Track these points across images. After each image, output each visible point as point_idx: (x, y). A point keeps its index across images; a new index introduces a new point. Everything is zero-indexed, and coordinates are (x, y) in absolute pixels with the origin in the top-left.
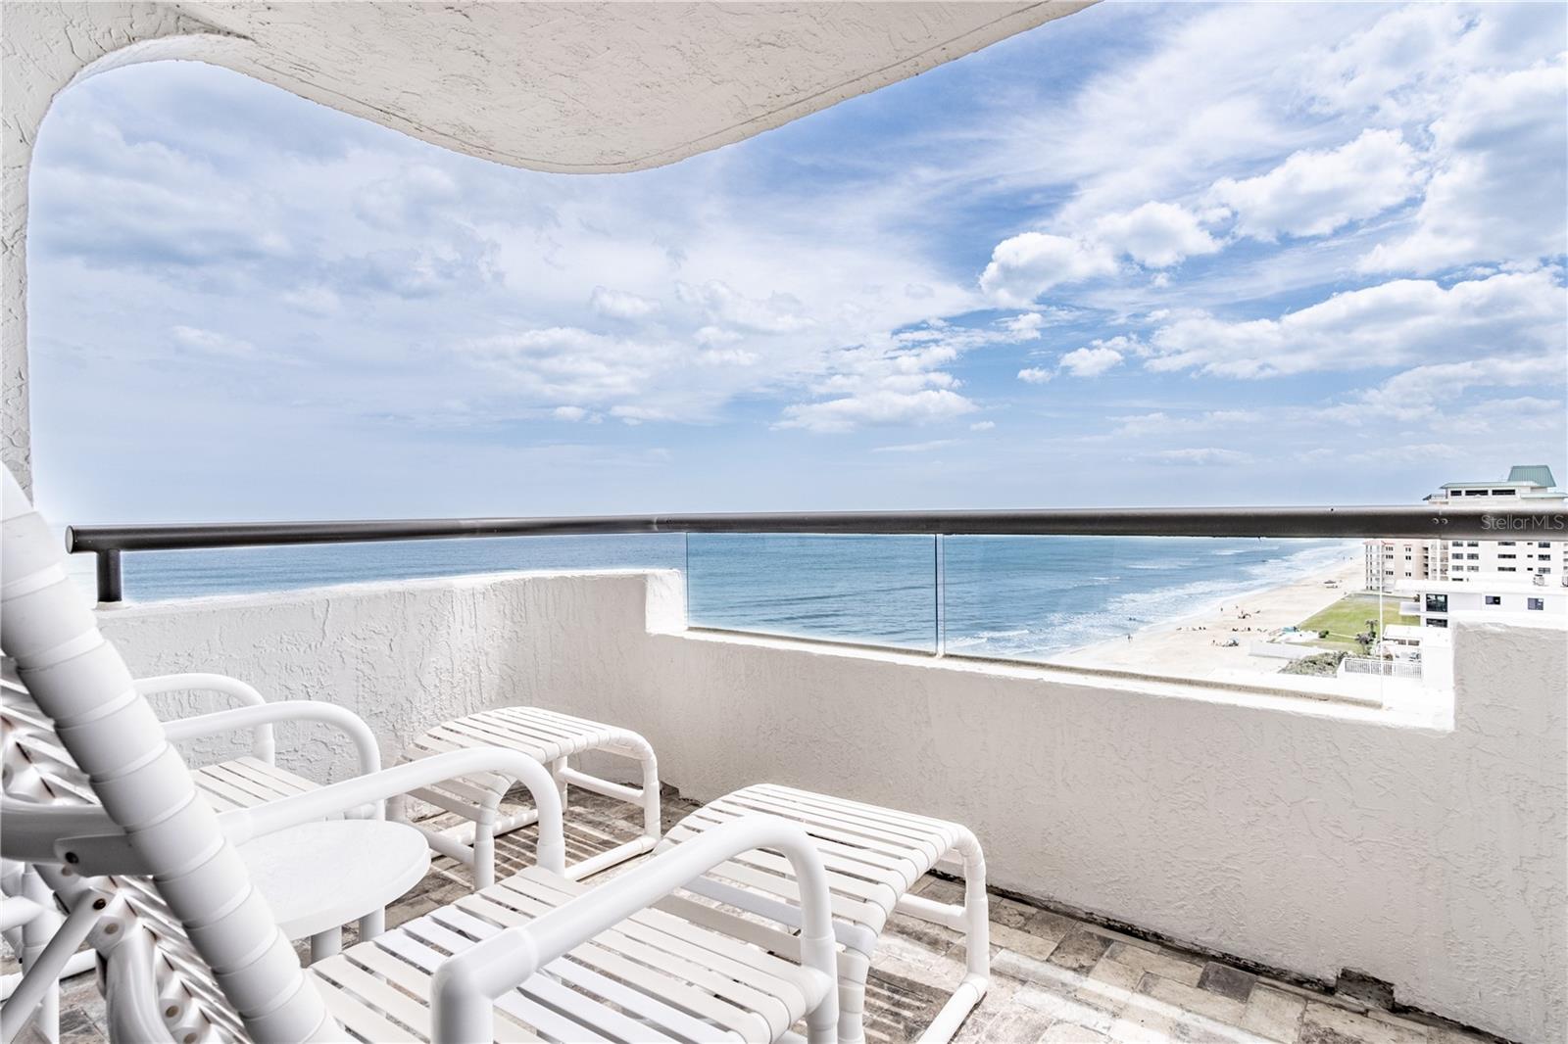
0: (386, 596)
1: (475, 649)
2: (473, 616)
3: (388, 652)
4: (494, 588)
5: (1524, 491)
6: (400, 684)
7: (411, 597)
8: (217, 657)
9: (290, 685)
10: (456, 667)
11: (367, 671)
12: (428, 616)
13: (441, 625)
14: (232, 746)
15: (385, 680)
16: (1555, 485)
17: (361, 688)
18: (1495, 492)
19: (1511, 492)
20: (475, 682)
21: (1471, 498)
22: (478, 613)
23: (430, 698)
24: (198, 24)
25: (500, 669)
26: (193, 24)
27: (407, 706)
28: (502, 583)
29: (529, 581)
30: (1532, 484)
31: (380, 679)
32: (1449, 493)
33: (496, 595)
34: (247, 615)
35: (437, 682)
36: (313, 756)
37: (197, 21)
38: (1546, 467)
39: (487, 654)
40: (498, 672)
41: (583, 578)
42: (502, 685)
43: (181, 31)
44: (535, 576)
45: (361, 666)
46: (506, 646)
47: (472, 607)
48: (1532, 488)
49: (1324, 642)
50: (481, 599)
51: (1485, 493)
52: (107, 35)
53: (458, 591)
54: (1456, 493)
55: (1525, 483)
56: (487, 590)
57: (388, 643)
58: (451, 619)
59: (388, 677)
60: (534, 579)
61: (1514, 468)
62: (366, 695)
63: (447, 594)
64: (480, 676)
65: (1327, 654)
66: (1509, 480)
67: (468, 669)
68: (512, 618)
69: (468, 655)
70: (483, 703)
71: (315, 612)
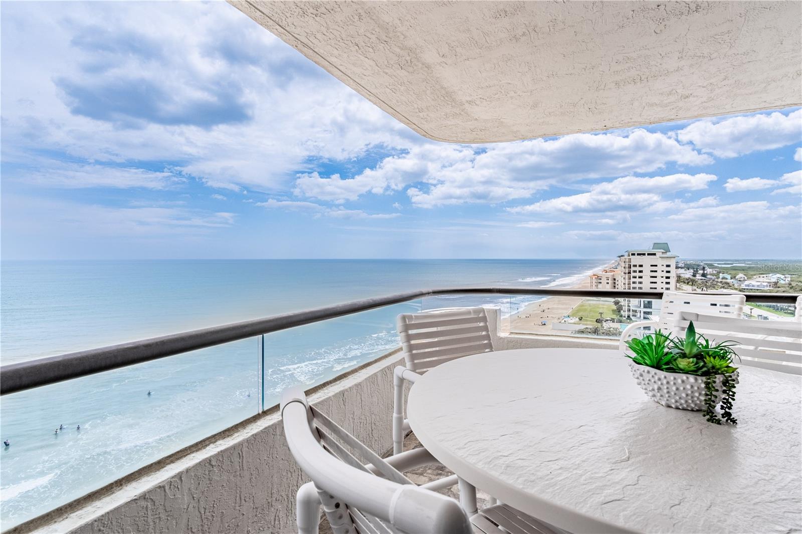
5: (659, 254)
16: (670, 251)
18: (648, 254)
19: (655, 254)
21: (639, 256)
32: (630, 254)
38: (666, 243)
48: (663, 253)
49: (582, 322)
54: (633, 255)
55: (660, 251)
61: (655, 243)
65: (587, 328)
66: (653, 249)
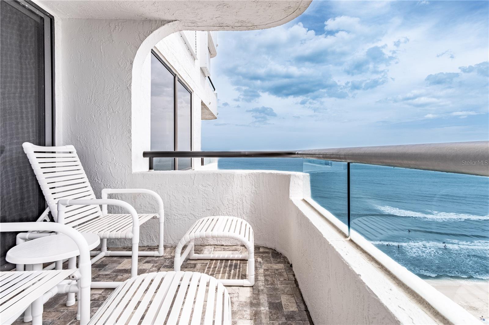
0: (212, 174)
1: (241, 195)
2: (241, 184)
3: (212, 191)
4: (249, 175)
6: (216, 202)
7: (220, 175)
8: (167, 186)
9: (185, 197)
10: (234, 200)
11: (206, 196)
12: (225, 182)
13: (230, 185)
14: (170, 210)
15: (211, 200)
17: (204, 201)
20: (241, 206)
22: (243, 183)
23: (225, 208)
24: (166, 22)
25: (250, 203)
26: (165, 22)
27: (218, 209)
28: (252, 174)
29: (261, 173)
31: (210, 199)
33: (249, 177)
34: (174, 176)
35: (228, 203)
36: (190, 218)
37: (166, 21)
39: (245, 197)
40: (250, 204)
41: (277, 174)
42: (251, 208)
43: (162, 25)
44: (263, 172)
45: (204, 195)
46: (253, 195)
47: (241, 181)
50: (244, 178)
52: (147, 33)
53: (236, 175)
56: (247, 175)
57: (212, 188)
58: (233, 184)
59: (212, 199)
60: (262, 173)
62: (205, 203)
63: (233, 176)
64: (243, 204)
67: (239, 201)
68: (255, 186)
69: (239, 196)
70: (244, 213)
71: (192, 177)
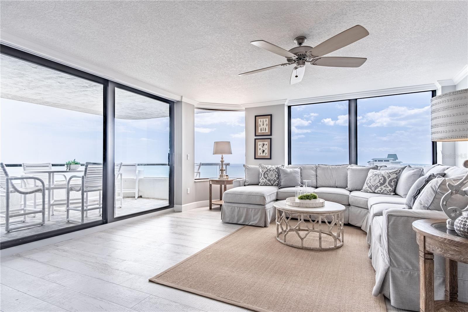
5: (391, 161)
16: (398, 159)
18: (385, 161)
21: (379, 162)
30: (393, 159)
32: (374, 161)
38: (396, 155)
51: (382, 161)
54: (376, 161)
55: (391, 159)
66: (387, 158)
